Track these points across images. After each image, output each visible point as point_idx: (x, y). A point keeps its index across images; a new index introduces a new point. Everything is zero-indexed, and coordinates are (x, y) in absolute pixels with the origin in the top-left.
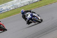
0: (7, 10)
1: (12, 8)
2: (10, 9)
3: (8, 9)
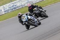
0: (21, 7)
1: (27, 4)
2: (25, 5)
3: (23, 6)
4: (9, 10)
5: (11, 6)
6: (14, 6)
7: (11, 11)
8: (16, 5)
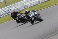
0: (16, 11)
1: (22, 8)
4: (5, 14)
5: (7, 10)
6: (9, 10)
7: (6, 15)
8: (11, 9)
